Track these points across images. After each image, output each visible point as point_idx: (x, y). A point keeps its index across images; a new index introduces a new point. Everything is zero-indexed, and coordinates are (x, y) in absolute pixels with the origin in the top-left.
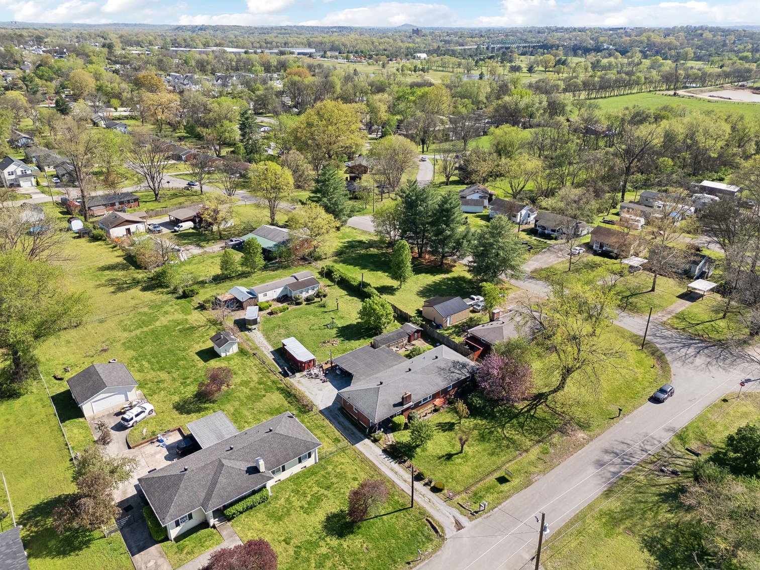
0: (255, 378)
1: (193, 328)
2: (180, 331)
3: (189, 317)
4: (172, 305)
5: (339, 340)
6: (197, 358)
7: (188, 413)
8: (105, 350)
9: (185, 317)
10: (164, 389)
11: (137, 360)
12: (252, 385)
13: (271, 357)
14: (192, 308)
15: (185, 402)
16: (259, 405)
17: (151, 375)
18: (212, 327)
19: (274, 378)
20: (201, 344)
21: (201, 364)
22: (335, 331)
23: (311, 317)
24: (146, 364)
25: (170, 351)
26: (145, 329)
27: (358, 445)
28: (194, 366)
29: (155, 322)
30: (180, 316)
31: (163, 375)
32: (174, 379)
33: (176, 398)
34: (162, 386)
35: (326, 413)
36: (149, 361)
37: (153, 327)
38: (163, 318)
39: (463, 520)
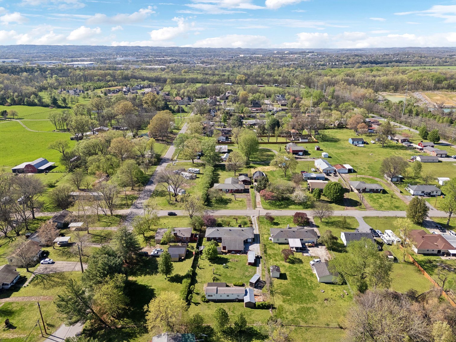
0: (271, 260)
1: (282, 294)
2: (289, 294)
3: (281, 303)
4: (287, 318)
5: (230, 260)
6: (288, 277)
7: (299, 259)
8: (326, 300)
9: (283, 304)
10: (305, 270)
11: (312, 288)
12: (274, 259)
13: (260, 265)
14: (277, 310)
15: (299, 263)
16: (276, 252)
17: (308, 277)
18: (274, 290)
19: (265, 258)
20: (283, 283)
21: (287, 273)
22: (227, 264)
23: (228, 275)
24: (309, 283)
25: (297, 285)
26: (305, 305)
27: (258, 233)
28: (290, 274)
29: (299, 309)
30: (286, 306)
31: (303, 275)
32: (300, 272)
33: (301, 265)
34: (305, 271)
35: (259, 242)
36: (308, 284)
37: (301, 305)
38: (295, 310)
39: (252, 216)
